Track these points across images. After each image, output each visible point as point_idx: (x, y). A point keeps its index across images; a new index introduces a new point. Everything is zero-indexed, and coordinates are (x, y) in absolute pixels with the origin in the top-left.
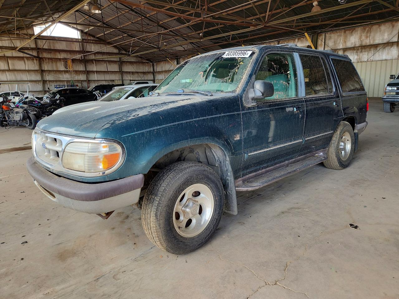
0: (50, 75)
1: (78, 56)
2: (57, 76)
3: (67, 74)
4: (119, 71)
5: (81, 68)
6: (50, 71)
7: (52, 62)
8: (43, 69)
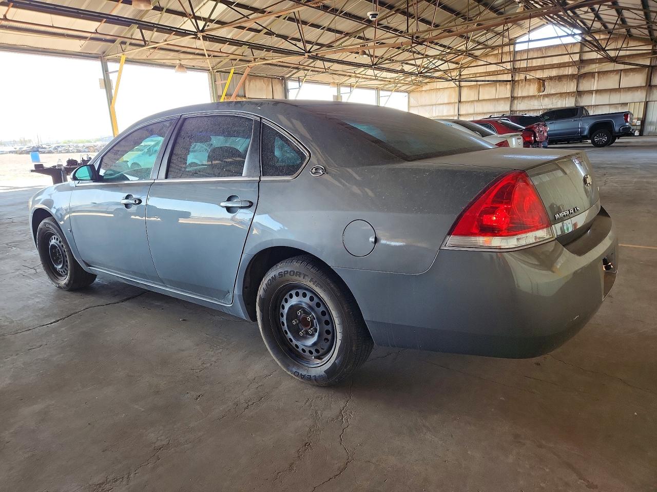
0: (522, 103)
1: (570, 71)
2: (532, 103)
3: (546, 99)
4: (644, 85)
5: (572, 87)
6: (523, 98)
7: (530, 85)
8: (515, 95)
